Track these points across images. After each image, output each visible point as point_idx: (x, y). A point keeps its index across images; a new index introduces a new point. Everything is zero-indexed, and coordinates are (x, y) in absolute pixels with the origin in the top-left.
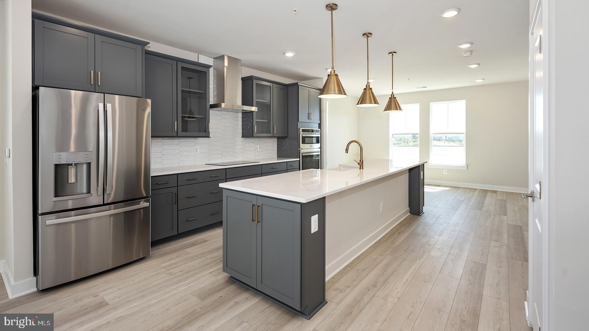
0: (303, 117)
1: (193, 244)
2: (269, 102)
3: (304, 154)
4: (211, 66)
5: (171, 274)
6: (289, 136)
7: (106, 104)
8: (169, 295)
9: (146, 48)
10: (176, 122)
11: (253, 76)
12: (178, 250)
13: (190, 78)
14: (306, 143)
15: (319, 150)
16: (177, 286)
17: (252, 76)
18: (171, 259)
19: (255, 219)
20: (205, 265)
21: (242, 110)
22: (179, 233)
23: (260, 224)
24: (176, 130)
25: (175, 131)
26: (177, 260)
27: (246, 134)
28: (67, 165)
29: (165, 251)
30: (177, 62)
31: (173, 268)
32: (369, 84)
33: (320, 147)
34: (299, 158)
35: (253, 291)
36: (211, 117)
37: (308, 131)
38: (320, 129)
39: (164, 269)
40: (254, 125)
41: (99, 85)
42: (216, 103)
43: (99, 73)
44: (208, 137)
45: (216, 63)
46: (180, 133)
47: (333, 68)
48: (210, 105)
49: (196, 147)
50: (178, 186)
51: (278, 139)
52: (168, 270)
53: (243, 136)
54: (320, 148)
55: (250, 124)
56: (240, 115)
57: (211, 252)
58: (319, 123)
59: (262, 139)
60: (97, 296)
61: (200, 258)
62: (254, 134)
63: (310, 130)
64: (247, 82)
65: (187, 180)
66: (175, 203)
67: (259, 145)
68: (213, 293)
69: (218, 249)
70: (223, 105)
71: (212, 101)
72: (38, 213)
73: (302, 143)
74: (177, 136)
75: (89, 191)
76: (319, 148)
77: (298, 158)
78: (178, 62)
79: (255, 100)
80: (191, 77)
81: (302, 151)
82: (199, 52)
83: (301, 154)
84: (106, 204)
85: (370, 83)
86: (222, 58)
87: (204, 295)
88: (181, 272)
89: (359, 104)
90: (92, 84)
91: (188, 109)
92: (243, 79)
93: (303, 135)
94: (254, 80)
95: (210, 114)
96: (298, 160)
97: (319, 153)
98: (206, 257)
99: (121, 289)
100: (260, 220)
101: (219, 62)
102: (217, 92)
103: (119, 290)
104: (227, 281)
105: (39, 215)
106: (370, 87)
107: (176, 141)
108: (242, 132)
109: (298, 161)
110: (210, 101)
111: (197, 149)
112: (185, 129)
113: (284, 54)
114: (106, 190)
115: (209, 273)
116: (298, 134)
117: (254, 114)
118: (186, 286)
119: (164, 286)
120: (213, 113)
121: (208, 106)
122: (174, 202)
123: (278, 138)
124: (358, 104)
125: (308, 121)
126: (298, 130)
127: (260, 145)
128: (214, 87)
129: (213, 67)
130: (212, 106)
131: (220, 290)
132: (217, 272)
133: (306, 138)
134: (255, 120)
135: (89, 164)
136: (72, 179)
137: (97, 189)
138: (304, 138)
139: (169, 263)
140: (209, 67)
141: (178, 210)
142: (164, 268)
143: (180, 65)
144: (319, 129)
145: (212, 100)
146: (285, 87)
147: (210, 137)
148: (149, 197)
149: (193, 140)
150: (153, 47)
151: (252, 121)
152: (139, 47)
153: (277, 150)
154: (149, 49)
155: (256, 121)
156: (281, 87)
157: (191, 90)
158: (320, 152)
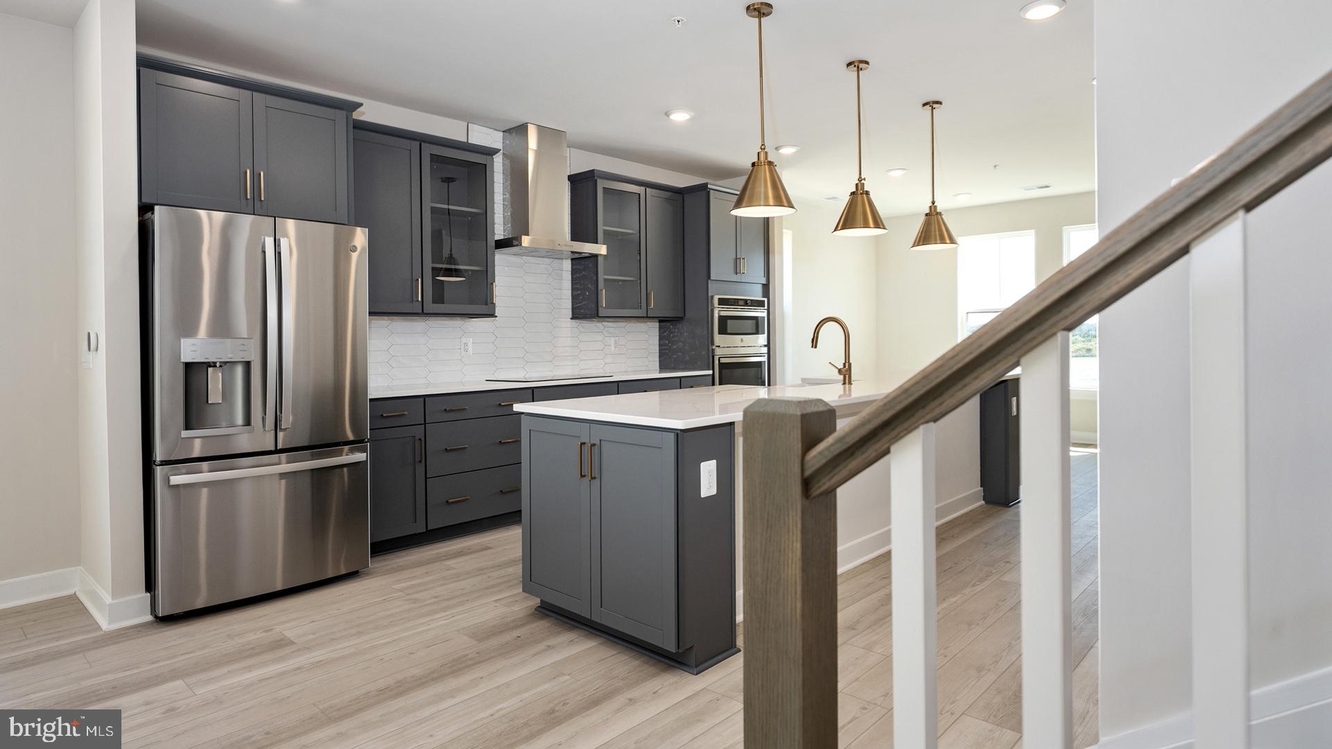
0: (720, 268)
1: (460, 554)
2: (635, 232)
3: (723, 361)
4: (496, 151)
5: (415, 601)
6: (688, 315)
7: (279, 240)
8: (411, 632)
9: (356, 115)
10: (420, 280)
11: (597, 170)
12: (428, 563)
13: (449, 180)
14: (728, 332)
15: (765, 350)
16: (428, 619)
17: (593, 170)
18: (415, 577)
19: (586, 474)
20: (486, 588)
21: (572, 252)
22: (429, 529)
23: (597, 482)
24: (420, 300)
25: (418, 301)
26: (426, 579)
27: (582, 311)
28: (206, 366)
29: (400, 564)
30: (420, 144)
31: (417, 592)
32: (863, 182)
33: (766, 343)
34: (711, 367)
35: (585, 630)
36: (499, 270)
37: (734, 302)
38: (766, 300)
39: (400, 593)
40: (600, 288)
41: (263, 199)
42: (510, 236)
43: (262, 173)
44: (493, 315)
45: (508, 142)
46: (430, 306)
47: (763, 147)
48: (496, 241)
49: (464, 340)
50: (425, 423)
51: (661, 324)
52: (408, 595)
53: (575, 316)
54: (768, 346)
55: (590, 286)
56: (567, 265)
57: (500, 566)
58: (764, 282)
59: (622, 324)
60: (271, 630)
61: (477, 575)
62: (600, 309)
63: (740, 302)
64: (582, 184)
65: (445, 410)
66: (420, 462)
67: (613, 339)
68: (502, 632)
69: (512, 563)
70: (526, 241)
71: (499, 233)
72: (155, 461)
73: (719, 334)
74: (423, 313)
75: (248, 422)
76: (765, 346)
77: (709, 370)
78: (422, 144)
79: (601, 228)
80: (452, 178)
81: (718, 352)
82: (469, 117)
83: (716, 358)
84: (281, 449)
85: (864, 179)
86: (522, 129)
87: (484, 634)
88: (436, 597)
89: (839, 228)
90: (249, 197)
91: (446, 253)
92: (574, 179)
93: (723, 314)
94: (598, 180)
95: (496, 263)
96: (709, 375)
97: (765, 359)
98: (488, 575)
99: (314, 621)
100: (596, 474)
101: (516, 140)
102: (511, 212)
103: (312, 622)
104: (532, 614)
105: (157, 465)
106: (865, 189)
107: (419, 325)
108: (572, 305)
109: (711, 377)
110: (496, 232)
111: (466, 344)
112: (439, 298)
113: (667, 114)
114: (280, 421)
115: (495, 601)
116: (710, 310)
117: (600, 260)
118: (445, 620)
119: (402, 619)
120: (502, 261)
121: (492, 244)
122: (418, 459)
123: (660, 321)
124: (835, 230)
125: (735, 278)
126: (708, 300)
127: (617, 338)
128: (504, 200)
129: (501, 151)
130: (501, 244)
131: (517, 627)
132: (511, 600)
133: (728, 321)
134: (602, 277)
135: (247, 364)
136: (215, 397)
137: (263, 418)
138: (723, 320)
139: (409, 583)
140: (491, 152)
141: (426, 478)
142: (400, 590)
143: (428, 150)
144: (763, 297)
145: (500, 231)
146: (678, 195)
147: (496, 317)
148: (366, 442)
149: (458, 322)
150: (372, 112)
151: (595, 278)
152: (341, 115)
153: (658, 351)
154: (362, 118)
155: (605, 280)
156: (668, 194)
157: (451, 207)
158: (766, 355)
